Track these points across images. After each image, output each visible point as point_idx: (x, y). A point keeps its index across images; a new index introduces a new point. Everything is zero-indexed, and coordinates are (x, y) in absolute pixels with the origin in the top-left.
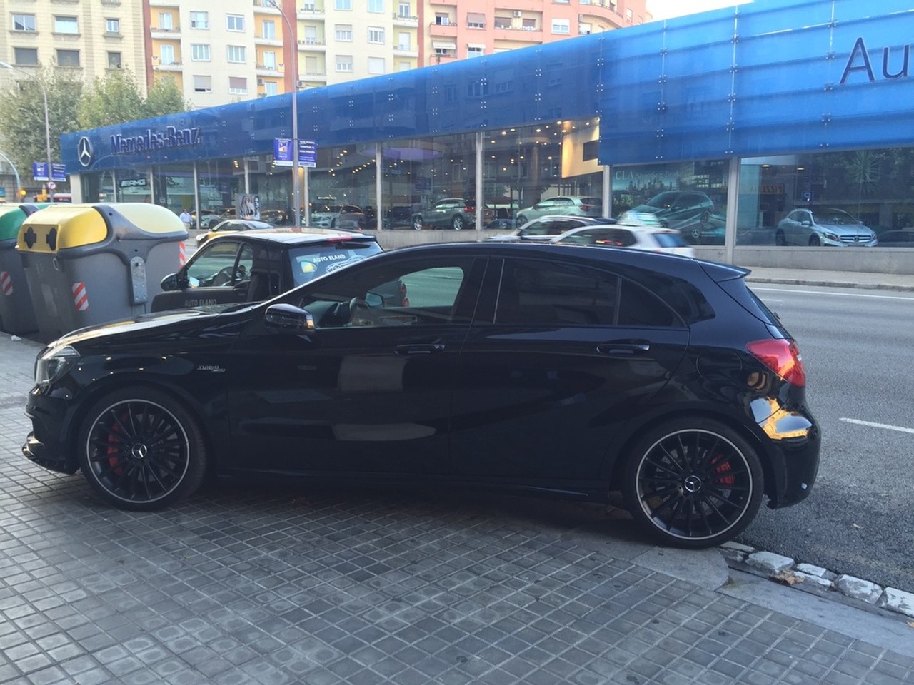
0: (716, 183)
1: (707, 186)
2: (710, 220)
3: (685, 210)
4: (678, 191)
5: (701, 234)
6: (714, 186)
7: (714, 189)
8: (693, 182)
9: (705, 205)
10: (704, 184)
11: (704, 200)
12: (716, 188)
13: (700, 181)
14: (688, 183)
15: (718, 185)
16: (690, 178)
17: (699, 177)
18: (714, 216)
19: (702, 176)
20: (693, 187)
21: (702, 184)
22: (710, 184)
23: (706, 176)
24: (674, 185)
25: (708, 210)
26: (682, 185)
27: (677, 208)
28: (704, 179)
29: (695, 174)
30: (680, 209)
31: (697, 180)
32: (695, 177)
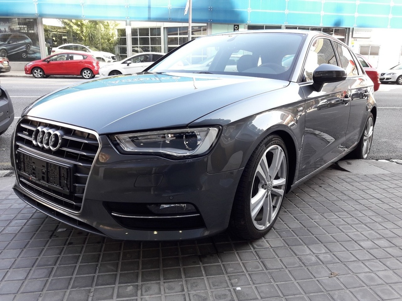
0: (30, 30)
1: (26, 31)
2: (31, 49)
3: (16, 43)
4: (10, 33)
5: (27, 56)
6: (30, 32)
7: (30, 33)
8: (18, 29)
9: (27, 41)
10: (25, 30)
11: (26, 38)
12: (32, 33)
13: (22, 29)
14: (15, 29)
15: (32, 32)
16: (16, 27)
17: (21, 26)
18: (32, 47)
19: (23, 26)
20: (19, 31)
21: (23, 30)
22: (28, 30)
23: (25, 26)
24: (7, 29)
25: (29, 44)
26: (12, 30)
27: (11, 42)
28: (24, 28)
29: (18, 25)
30: (12, 43)
31: (20, 28)
32: (19, 26)
